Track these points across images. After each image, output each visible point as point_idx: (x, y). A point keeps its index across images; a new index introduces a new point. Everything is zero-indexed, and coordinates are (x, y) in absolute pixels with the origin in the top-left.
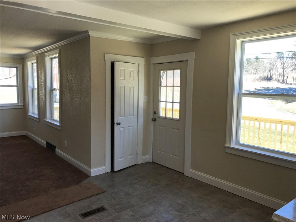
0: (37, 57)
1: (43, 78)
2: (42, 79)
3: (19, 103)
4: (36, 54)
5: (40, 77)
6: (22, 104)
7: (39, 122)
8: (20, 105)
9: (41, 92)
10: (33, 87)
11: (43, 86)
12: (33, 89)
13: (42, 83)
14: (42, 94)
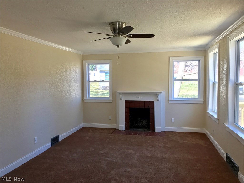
0: (219, 44)
1: (225, 69)
2: (223, 71)
3: (199, 98)
4: (218, 40)
5: (221, 68)
6: (203, 100)
7: (218, 123)
8: (200, 100)
9: (222, 87)
10: (214, 81)
11: (225, 79)
12: (214, 83)
13: (224, 76)
14: (223, 89)
